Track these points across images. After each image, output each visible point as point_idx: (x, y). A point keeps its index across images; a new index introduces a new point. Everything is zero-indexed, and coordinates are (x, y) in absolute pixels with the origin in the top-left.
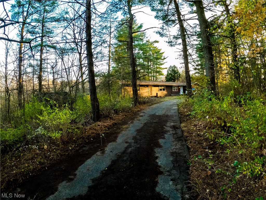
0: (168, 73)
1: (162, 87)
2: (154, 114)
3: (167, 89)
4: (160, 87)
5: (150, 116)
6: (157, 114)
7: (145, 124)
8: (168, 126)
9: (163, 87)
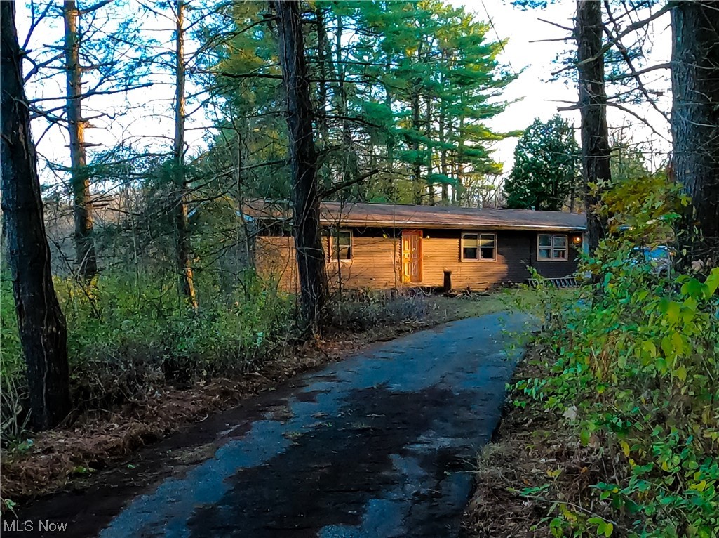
0: (517, 164)
1: (475, 237)
2: (380, 388)
3: (504, 249)
4: (466, 237)
5: (355, 394)
6: (394, 387)
7: (303, 440)
8: (414, 454)
9: (483, 237)
